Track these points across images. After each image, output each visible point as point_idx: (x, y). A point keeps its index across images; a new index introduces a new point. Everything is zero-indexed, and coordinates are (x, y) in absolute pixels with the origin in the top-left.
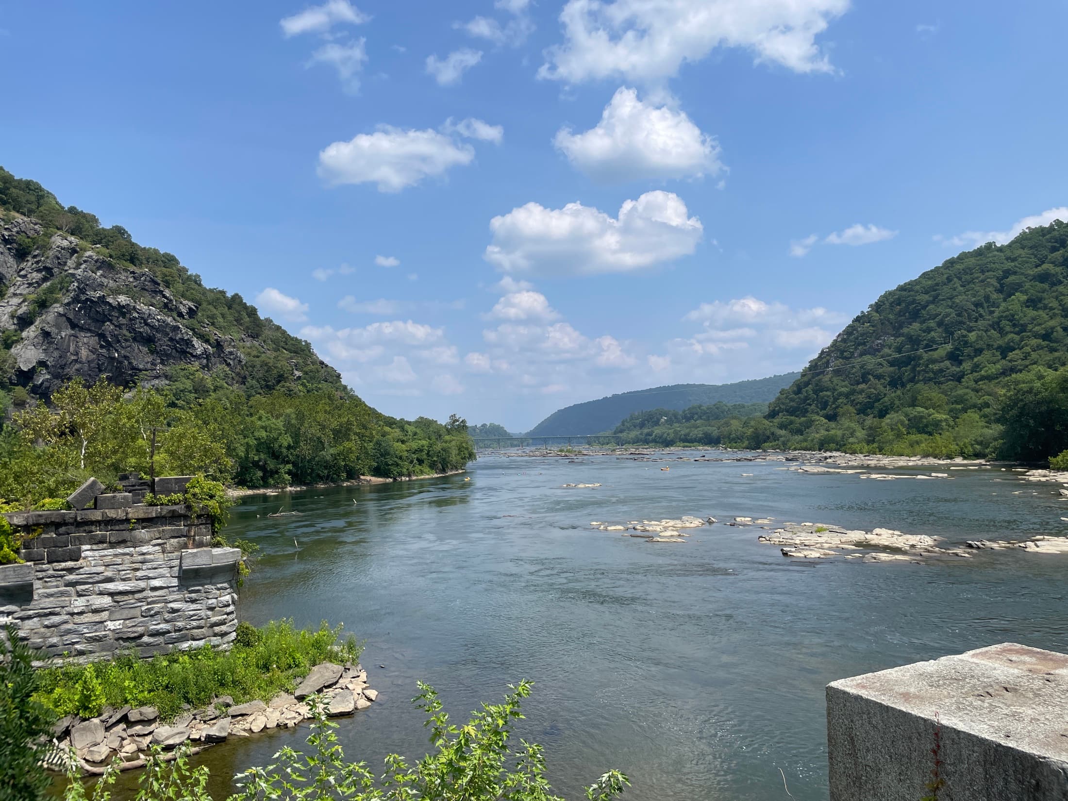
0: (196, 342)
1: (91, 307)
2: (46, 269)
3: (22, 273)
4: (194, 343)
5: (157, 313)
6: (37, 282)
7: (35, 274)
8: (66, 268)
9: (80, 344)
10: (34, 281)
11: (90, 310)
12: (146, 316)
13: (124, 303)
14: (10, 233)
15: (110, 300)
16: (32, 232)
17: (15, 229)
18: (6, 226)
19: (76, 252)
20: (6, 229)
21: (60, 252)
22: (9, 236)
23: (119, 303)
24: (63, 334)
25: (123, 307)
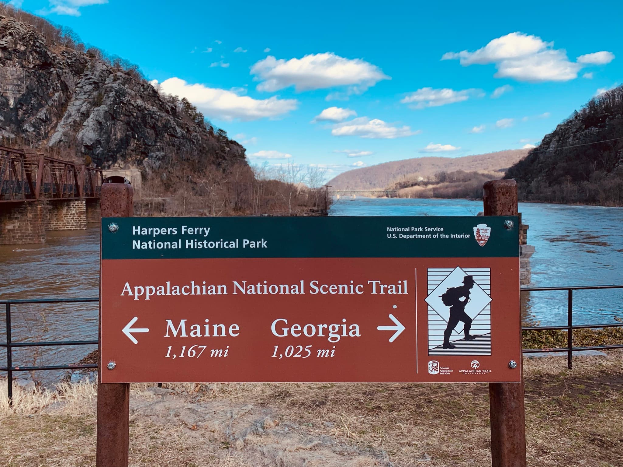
0: (178, 129)
1: (123, 107)
2: (94, 83)
3: (79, 85)
4: (177, 129)
5: (157, 111)
6: (89, 91)
7: (88, 86)
8: (106, 83)
9: (117, 130)
10: (88, 90)
11: (122, 109)
12: (152, 113)
13: (140, 105)
14: (71, 61)
15: (133, 102)
16: (83, 60)
17: (74, 59)
18: (69, 57)
19: (111, 73)
20: (68, 58)
21: (102, 73)
22: (71, 62)
23: (137, 105)
24: (108, 124)
25: (140, 107)
